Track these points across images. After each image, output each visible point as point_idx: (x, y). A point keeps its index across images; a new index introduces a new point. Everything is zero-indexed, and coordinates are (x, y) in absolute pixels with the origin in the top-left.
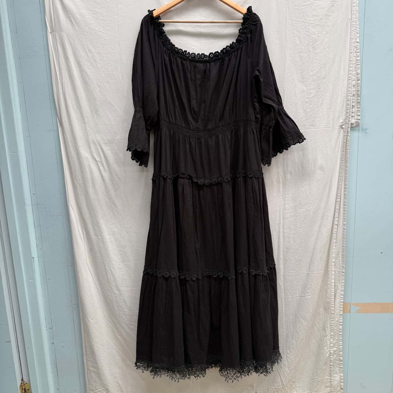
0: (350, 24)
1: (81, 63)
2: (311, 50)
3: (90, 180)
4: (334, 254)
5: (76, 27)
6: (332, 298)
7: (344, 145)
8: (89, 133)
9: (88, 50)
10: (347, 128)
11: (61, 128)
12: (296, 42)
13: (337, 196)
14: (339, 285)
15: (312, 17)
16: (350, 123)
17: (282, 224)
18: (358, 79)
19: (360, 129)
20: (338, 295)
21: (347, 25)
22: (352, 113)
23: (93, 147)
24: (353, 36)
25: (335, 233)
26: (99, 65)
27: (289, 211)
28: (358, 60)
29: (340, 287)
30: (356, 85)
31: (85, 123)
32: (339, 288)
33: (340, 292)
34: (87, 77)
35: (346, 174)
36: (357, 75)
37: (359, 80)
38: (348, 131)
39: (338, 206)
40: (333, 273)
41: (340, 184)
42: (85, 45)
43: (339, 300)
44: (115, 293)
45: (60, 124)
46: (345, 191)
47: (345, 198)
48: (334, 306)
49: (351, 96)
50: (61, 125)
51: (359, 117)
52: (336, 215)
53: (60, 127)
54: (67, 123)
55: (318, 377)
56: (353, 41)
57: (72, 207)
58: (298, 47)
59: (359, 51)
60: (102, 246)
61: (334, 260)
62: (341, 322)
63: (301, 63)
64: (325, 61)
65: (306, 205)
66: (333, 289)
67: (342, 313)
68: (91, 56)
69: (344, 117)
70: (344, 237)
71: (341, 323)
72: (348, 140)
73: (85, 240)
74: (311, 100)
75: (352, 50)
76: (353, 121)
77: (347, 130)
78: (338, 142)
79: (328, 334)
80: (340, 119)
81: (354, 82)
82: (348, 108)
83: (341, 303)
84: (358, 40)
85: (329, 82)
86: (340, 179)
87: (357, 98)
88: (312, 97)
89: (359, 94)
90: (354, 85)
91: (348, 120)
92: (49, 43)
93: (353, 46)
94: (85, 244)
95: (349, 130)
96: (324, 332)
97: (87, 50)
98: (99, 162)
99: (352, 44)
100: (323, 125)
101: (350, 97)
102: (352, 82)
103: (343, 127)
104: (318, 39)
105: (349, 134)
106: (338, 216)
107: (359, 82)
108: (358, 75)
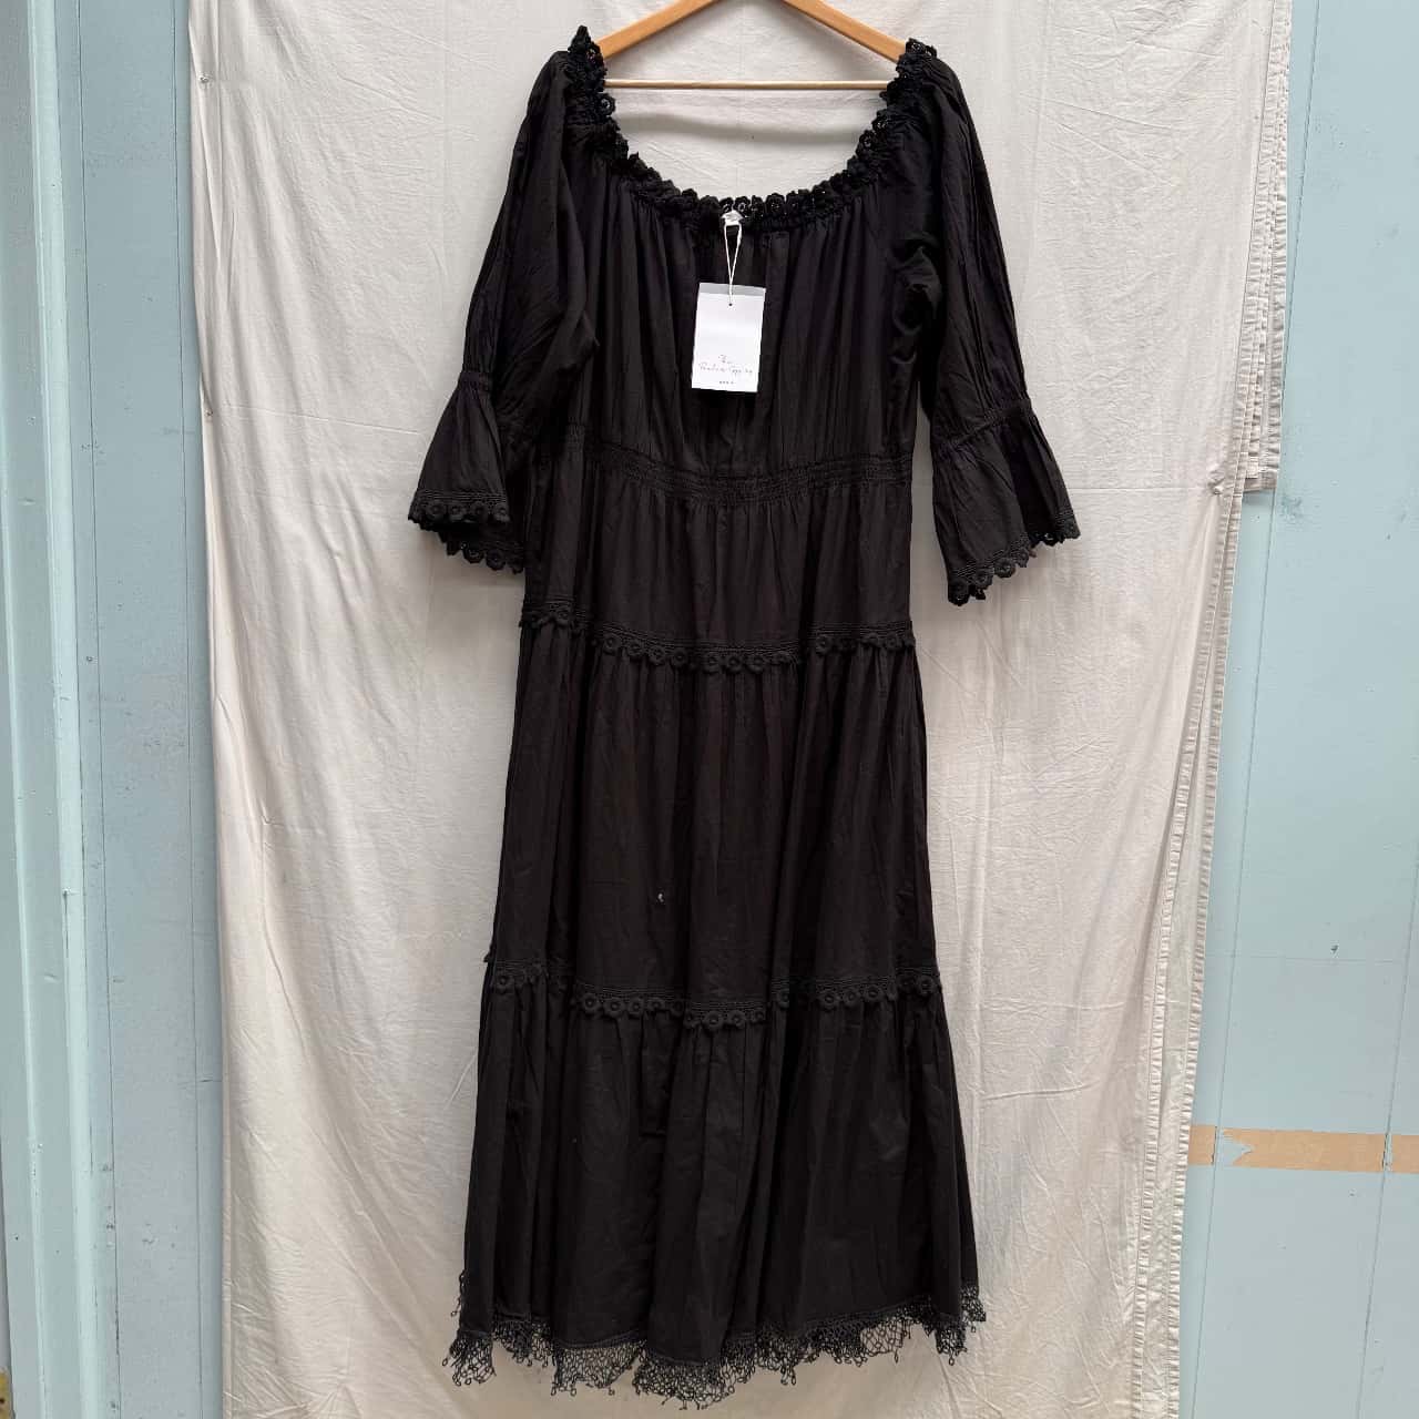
0: (1256, 136)
1: (305, 200)
2: (1120, 212)
3: (301, 619)
4: (1165, 942)
5: (297, 69)
6: (1152, 1103)
7: (1220, 552)
8: (311, 450)
9: (333, 152)
10: (1232, 492)
11: (210, 426)
12: (1068, 181)
13: (1185, 733)
14: (1179, 1058)
15: (1127, 100)
16: (1243, 475)
17: (986, 825)
18: (1278, 324)
19: (1278, 498)
20: (1172, 1093)
21: (1247, 137)
22: (1252, 441)
23: (322, 501)
24: (1268, 174)
25: (1174, 865)
26: (368, 212)
27: (1012, 777)
28: (1282, 259)
29: (1184, 1068)
30: (1270, 346)
31: (299, 411)
32: (1179, 1066)
33: (1180, 1084)
34: (323, 248)
35: (1220, 655)
36: (1276, 309)
37: (1281, 328)
38: (1234, 505)
39: (1187, 769)
40: (1160, 1011)
41: (1199, 692)
42: (322, 136)
43: (1176, 1116)
44: (361, 1044)
45: (210, 408)
46: (1214, 717)
47: (1213, 742)
48: (1160, 1133)
49: (1251, 383)
50: (214, 412)
51: (1276, 459)
52: (1181, 802)
53: (207, 421)
54: (235, 408)
55: (1086, 1399)
56: (1265, 192)
57: (227, 716)
58: (1075, 198)
59: (1284, 226)
60: (327, 866)
61: (1166, 964)
62: (1179, 1197)
63: (1083, 255)
64: (1166, 255)
65: (1073, 758)
66: (1155, 1069)
67: (1184, 1163)
68: (343, 174)
69: (1223, 455)
70: (1204, 884)
71: (1181, 1201)
72: (1233, 534)
73: (265, 841)
74: (1110, 388)
75: (1261, 223)
76: (1255, 470)
77: (1230, 500)
78: (1200, 539)
79: (1133, 1239)
80: (1210, 460)
81: (1264, 333)
82: (1239, 421)
83: (1183, 1124)
84: (1283, 191)
85: (1177, 329)
86: (1199, 672)
87: (1272, 391)
88: (1117, 377)
89: (1279, 378)
90: (1262, 346)
91: (1235, 466)
92: (194, 118)
93: (1263, 209)
94: (265, 855)
95: (1239, 500)
96: (1117, 1230)
97: (327, 154)
98: (338, 554)
99: (1264, 203)
100: (1149, 478)
101: (1246, 386)
102: (1257, 333)
103: (1220, 488)
104: (1147, 176)
105: (1237, 516)
106: (1185, 805)
107: (1281, 334)
108: (1279, 312)
